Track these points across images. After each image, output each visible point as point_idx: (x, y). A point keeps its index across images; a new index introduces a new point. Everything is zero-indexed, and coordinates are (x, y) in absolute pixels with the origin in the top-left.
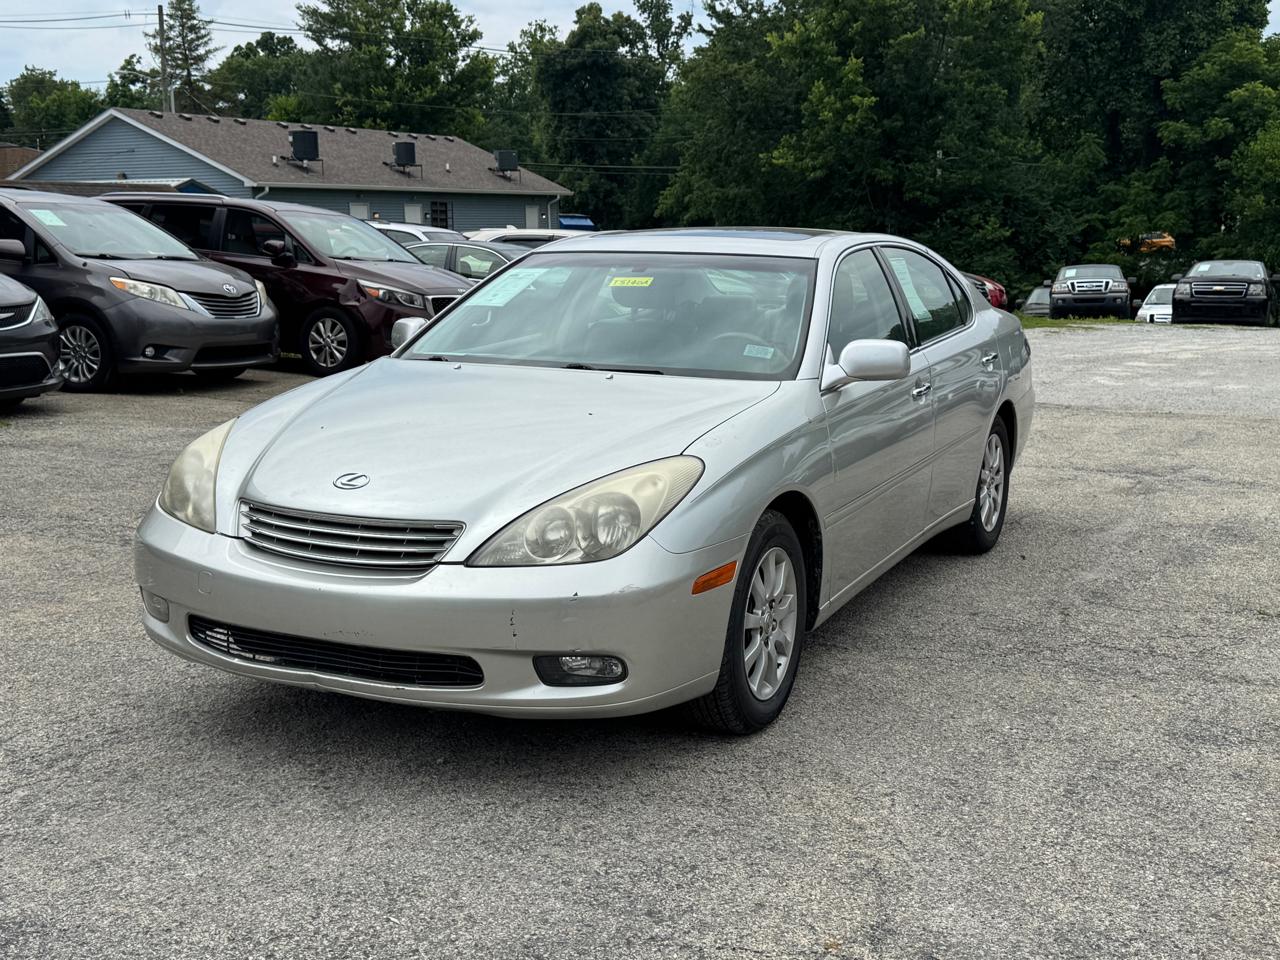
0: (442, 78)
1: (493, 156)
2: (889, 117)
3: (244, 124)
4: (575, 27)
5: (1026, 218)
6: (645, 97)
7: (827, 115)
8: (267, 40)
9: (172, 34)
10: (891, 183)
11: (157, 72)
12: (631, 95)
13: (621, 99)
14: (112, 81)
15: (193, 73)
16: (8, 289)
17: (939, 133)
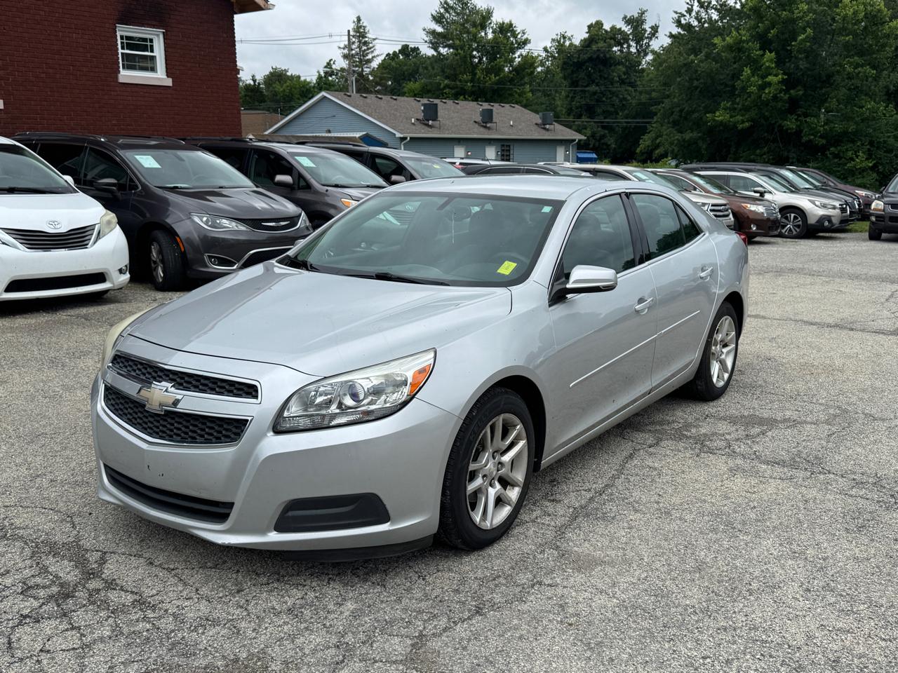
0: (506, 69)
1: (538, 116)
2: (794, 88)
3: (396, 99)
4: (587, 35)
5: (885, 154)
6: (628, 78)
7: (754, 89)
8: (405, 49)
9: (354, 47)
10: (794, 130)
11: (344, 69)
12: (619, 77)
13: (613, 79)
14: (319, 74)
15: (365, 69)
16: (286, 207)
17: (827, 98)
